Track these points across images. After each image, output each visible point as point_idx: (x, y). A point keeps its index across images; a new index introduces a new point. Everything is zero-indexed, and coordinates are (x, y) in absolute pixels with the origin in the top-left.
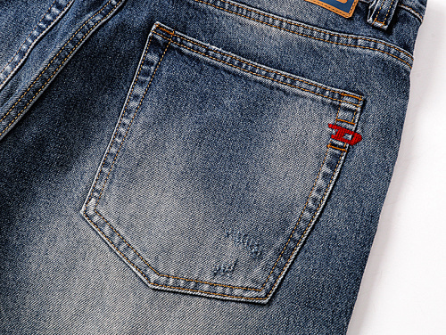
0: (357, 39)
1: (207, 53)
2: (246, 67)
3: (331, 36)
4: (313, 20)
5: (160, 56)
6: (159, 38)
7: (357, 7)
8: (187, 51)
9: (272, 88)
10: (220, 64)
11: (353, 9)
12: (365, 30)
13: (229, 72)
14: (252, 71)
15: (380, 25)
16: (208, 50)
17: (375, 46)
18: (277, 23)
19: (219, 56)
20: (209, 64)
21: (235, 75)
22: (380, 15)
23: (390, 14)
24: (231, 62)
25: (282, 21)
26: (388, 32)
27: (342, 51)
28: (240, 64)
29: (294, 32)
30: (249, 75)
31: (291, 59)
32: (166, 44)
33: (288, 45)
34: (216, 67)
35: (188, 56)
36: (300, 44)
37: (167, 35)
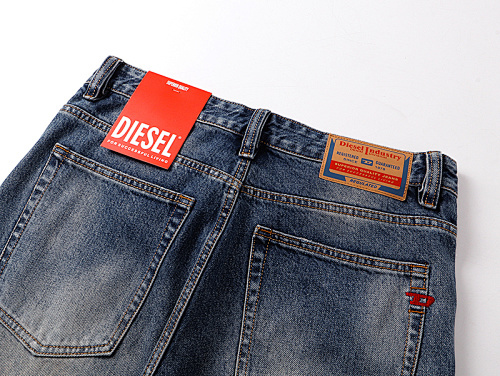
0: (414, 219)
1: (300, 245)
2: (333, 254)
3: (393, 218)
4: (378, 206)
5: (264, 253)
6: (262, 238)
7: (408, 191)
8: (284, 245)
9: (357, 269)
10: (312, 253)
11: (406, 192)
12: (417, 211)
13: (320, 259)
14: (339, 257)
15: (430, 206)
16: (300, 242)
17: (430, 223)
18: (350, 211)
19: (310, 246)
20: (303, 254)
21: (326, 261)
22: (429, 198)
23: (436, 196)
24: (321, 251)
25: (354, 210)
26: (437, 211)
27: (404, 229)
28: (328, 252)
29: (364, 217)
30: (337, 260)
31: (366, 242)
32: (267, 242)
33: (362, 228)
34: (309, 256)
35: (286, 249)
36: (371, 226)
37: (267, 234)
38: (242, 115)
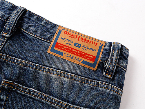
0: (98, 83)
1: (30, 93)
2: (48, 99)
3: (87, 81)
4: (79, 73)
5: (7, 96)
7: (99, 65)
8: (20, 92)
10: (36, 98)
12: (101, 78)
13: (40, 102)
14: (51, 101)
15: (109, 77)
16: (30, 91)
17: (107, 87)
18: (62, 74)
19: (35, 94)
20: (31, 98)
21: (43, 103)
22: (109, 71)
23: (113, 71)
24: (41, 97)
25: (65, 74)
26: (113, 79)
27: (92, 88)
28: (45, 98)
29: (70, 79)
30: (50, 103)
31: (69, 95)
33: (68, 85)
34: (34, 99)
35: (21, 94)
36: (73, 84)
38: (9, 10)
